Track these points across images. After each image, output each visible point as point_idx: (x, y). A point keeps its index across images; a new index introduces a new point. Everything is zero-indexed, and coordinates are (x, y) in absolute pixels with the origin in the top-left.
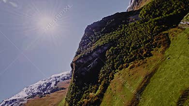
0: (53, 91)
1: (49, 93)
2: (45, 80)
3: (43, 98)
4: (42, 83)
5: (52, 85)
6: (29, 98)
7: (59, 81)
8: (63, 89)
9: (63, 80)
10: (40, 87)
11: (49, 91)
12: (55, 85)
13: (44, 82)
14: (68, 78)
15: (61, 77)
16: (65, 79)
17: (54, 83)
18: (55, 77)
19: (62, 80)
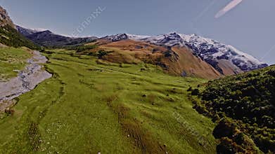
0: (209, 61)
1: (202, 58)
2: (215, 43)
3: (195, 57)
4: (210, 42)
5: (215, 55)
6: (187, 44)
7: (227, 58)
8: (220, 71)
9: (234, 63)
10: (204, 45)
11: (205, 57)
12: (218, 58)
13: (212, 43)
14: (244, 68)
15: (236, 57)
16: (237, 64)
17: (219, 54)
18: (230, 51)
19: (233, 61)
